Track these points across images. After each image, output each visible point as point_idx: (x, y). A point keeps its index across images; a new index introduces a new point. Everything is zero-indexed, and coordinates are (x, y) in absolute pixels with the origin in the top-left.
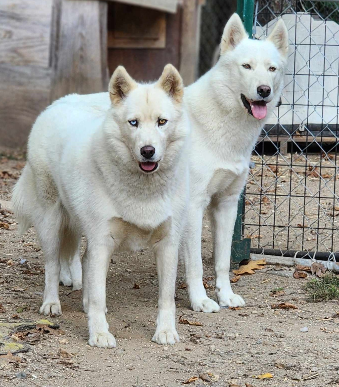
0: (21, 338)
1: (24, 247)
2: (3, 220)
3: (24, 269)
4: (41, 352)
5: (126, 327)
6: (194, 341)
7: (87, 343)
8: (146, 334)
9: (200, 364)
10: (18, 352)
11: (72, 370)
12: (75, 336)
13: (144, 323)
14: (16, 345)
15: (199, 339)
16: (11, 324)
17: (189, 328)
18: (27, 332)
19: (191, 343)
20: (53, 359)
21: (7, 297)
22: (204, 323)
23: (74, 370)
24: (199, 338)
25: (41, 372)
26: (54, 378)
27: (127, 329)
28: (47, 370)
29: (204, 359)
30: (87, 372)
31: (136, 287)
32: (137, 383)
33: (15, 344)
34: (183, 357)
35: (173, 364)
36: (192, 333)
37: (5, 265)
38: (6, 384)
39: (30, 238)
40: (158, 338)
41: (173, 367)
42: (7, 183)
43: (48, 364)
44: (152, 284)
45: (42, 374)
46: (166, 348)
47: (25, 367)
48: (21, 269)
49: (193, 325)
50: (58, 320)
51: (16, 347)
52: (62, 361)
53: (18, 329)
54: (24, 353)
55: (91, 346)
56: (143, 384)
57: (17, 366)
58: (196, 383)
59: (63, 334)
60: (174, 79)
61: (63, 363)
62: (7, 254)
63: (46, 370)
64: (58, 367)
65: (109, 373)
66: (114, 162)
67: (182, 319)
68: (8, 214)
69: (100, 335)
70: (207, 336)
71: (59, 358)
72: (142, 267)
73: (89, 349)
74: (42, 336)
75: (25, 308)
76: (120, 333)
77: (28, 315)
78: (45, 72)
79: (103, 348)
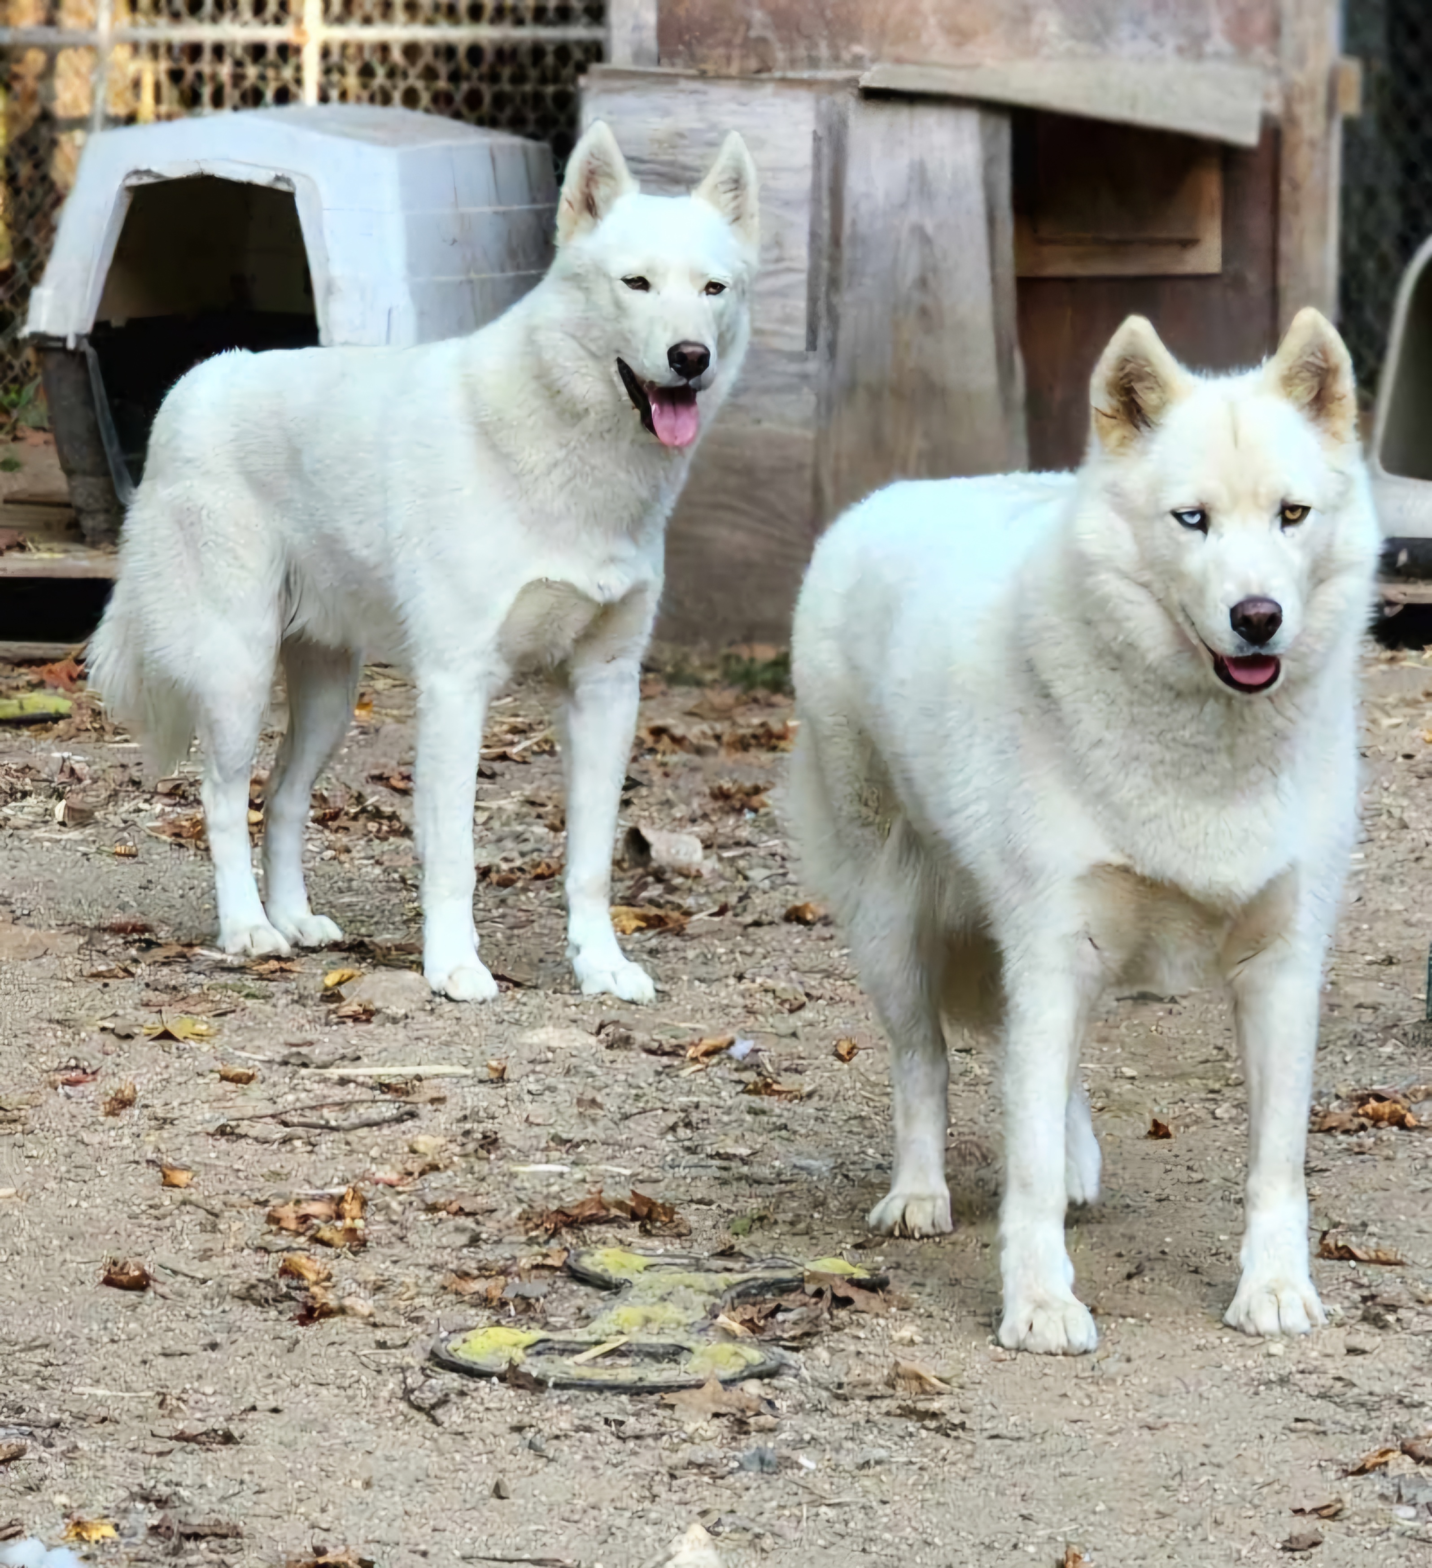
0: (749, 1323)
1: (743, 996)
2: (662, 901)
3: (750, 1076)
4: (824, 1377)
5: (1129, 1276)
6: (1376, 1321)
7: (990, 1338)
8: (1203, 1300)
9: (1400, 1402)
10: (744, 1379)
11: (940, 1439)
12: (947, 1313)
13: (1193, 1261)
14: (736, 1354)
15: (1395, 1311)
16: (713, 1276)
17: (1354, 1275)
18: (772, 1305)
19: (1365, 1327)
20: (870, 1398)
21: (693, 1179)
22: (1410, 1254)
23: (948, 1436)
24: (1392, 1308)
25: (828, 1447)
26: (878, 1468)
27: (1135, 1283)
28: (852, 1439)
29: (1415, 1385)
30: (997, 1441)
31: (1159, 1131)
32: (1178, 1479)
33: (729, 1347)
34: (1339, 1379)
35: (1304, 1406)
36: (1366, 1293)
37: (676, 1062)
38: (706, 1493)
39: (764, 962)
40: (1248, 1314)
41: (1307, 1416)
42: (668, 769)
43: (854, 1418)
44: (1216, 1118)
45: (834, 1454)
46: (1277, 1348)
47: (771, 1430)
48: (736, 1076)
49: (1370, 1261)
50: (880, 1259)
51: (733, 1360)
52: (904, 1404)
53: (739, 1295)
54: (766, 1381)
55: (1009, 1349)
56: (1203, 1480)
57: (741, 1426)
58: (1392, 1471)
59: (904, 1309)
60: (1326, 360)
61: (908, 1412)
62: (683, 1025)
63: (846, 1438)
64: (891, 1426)
65: (1076, 1444)
66: (1109, 658)
67: (1330, 1241)
68: (678, 881)
69: (1040, 1305)
70: (1420, 1302)
71: (892, 1396)
72: (1175, 1057)
73: (1001, 1361)
74: (826, 1316)
75: (761, 1219)
76: (1109, 1299)
77: (772, 1243)
78: (794, 368)
79: (1051, 1354)
